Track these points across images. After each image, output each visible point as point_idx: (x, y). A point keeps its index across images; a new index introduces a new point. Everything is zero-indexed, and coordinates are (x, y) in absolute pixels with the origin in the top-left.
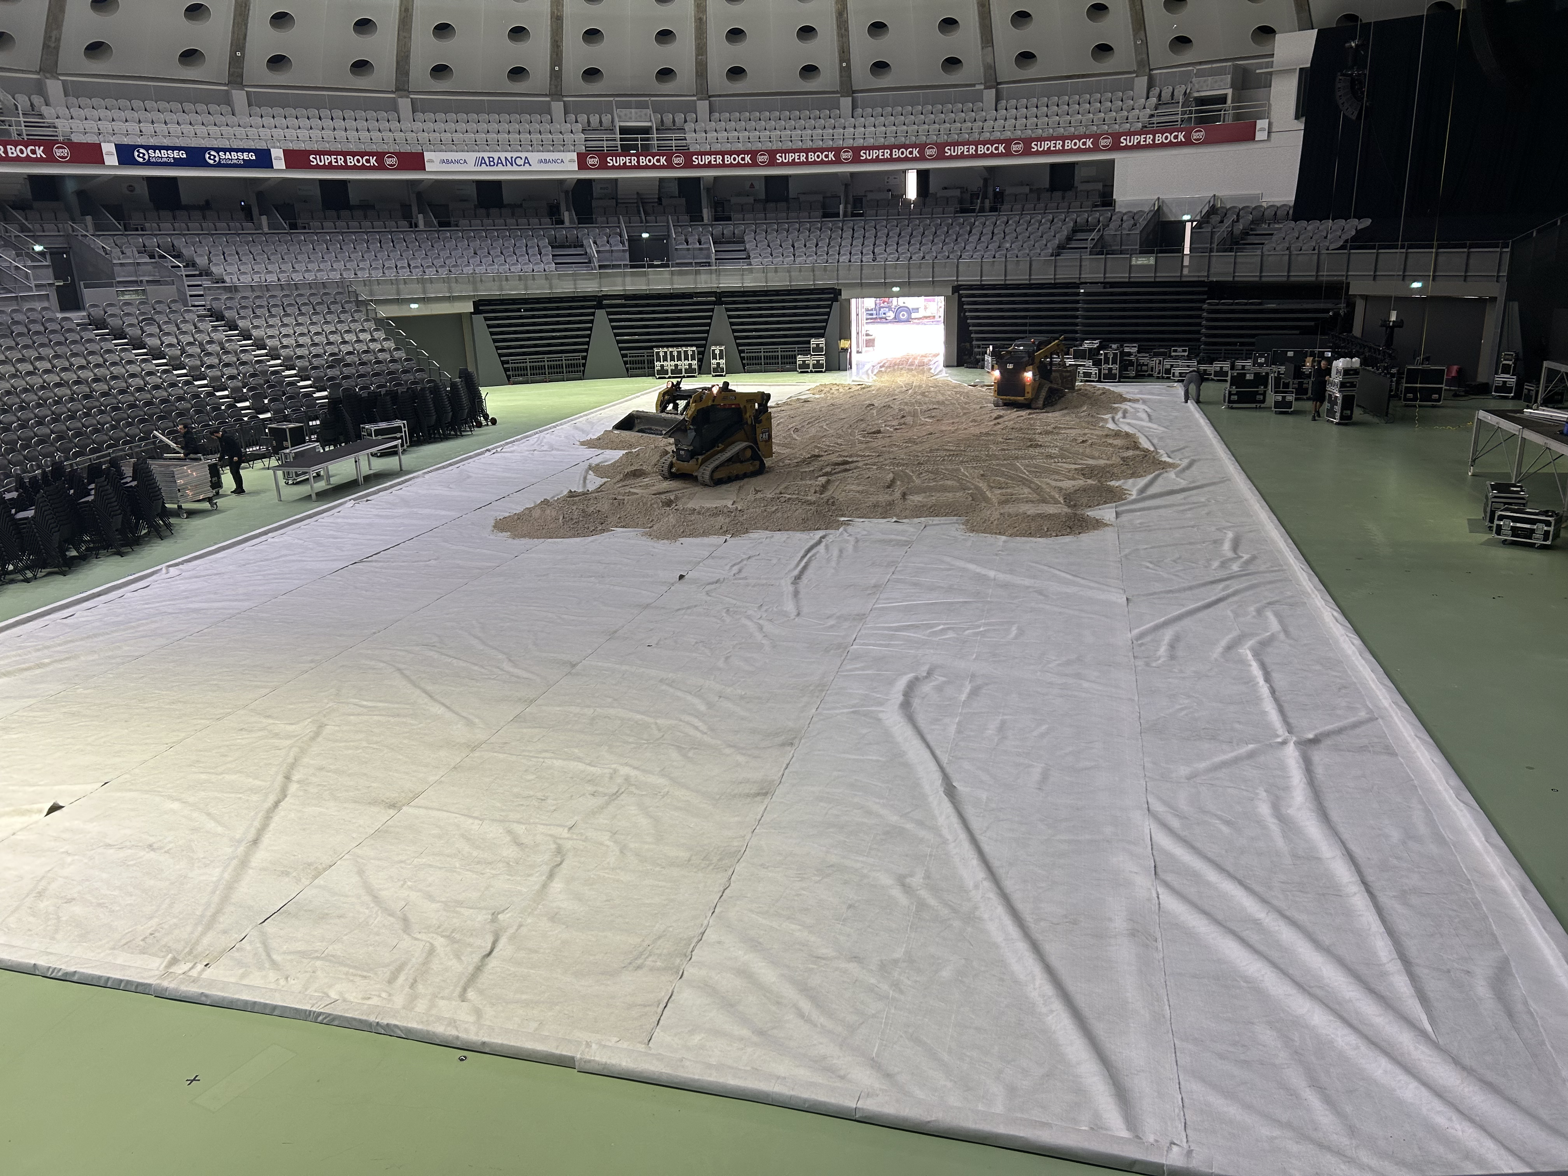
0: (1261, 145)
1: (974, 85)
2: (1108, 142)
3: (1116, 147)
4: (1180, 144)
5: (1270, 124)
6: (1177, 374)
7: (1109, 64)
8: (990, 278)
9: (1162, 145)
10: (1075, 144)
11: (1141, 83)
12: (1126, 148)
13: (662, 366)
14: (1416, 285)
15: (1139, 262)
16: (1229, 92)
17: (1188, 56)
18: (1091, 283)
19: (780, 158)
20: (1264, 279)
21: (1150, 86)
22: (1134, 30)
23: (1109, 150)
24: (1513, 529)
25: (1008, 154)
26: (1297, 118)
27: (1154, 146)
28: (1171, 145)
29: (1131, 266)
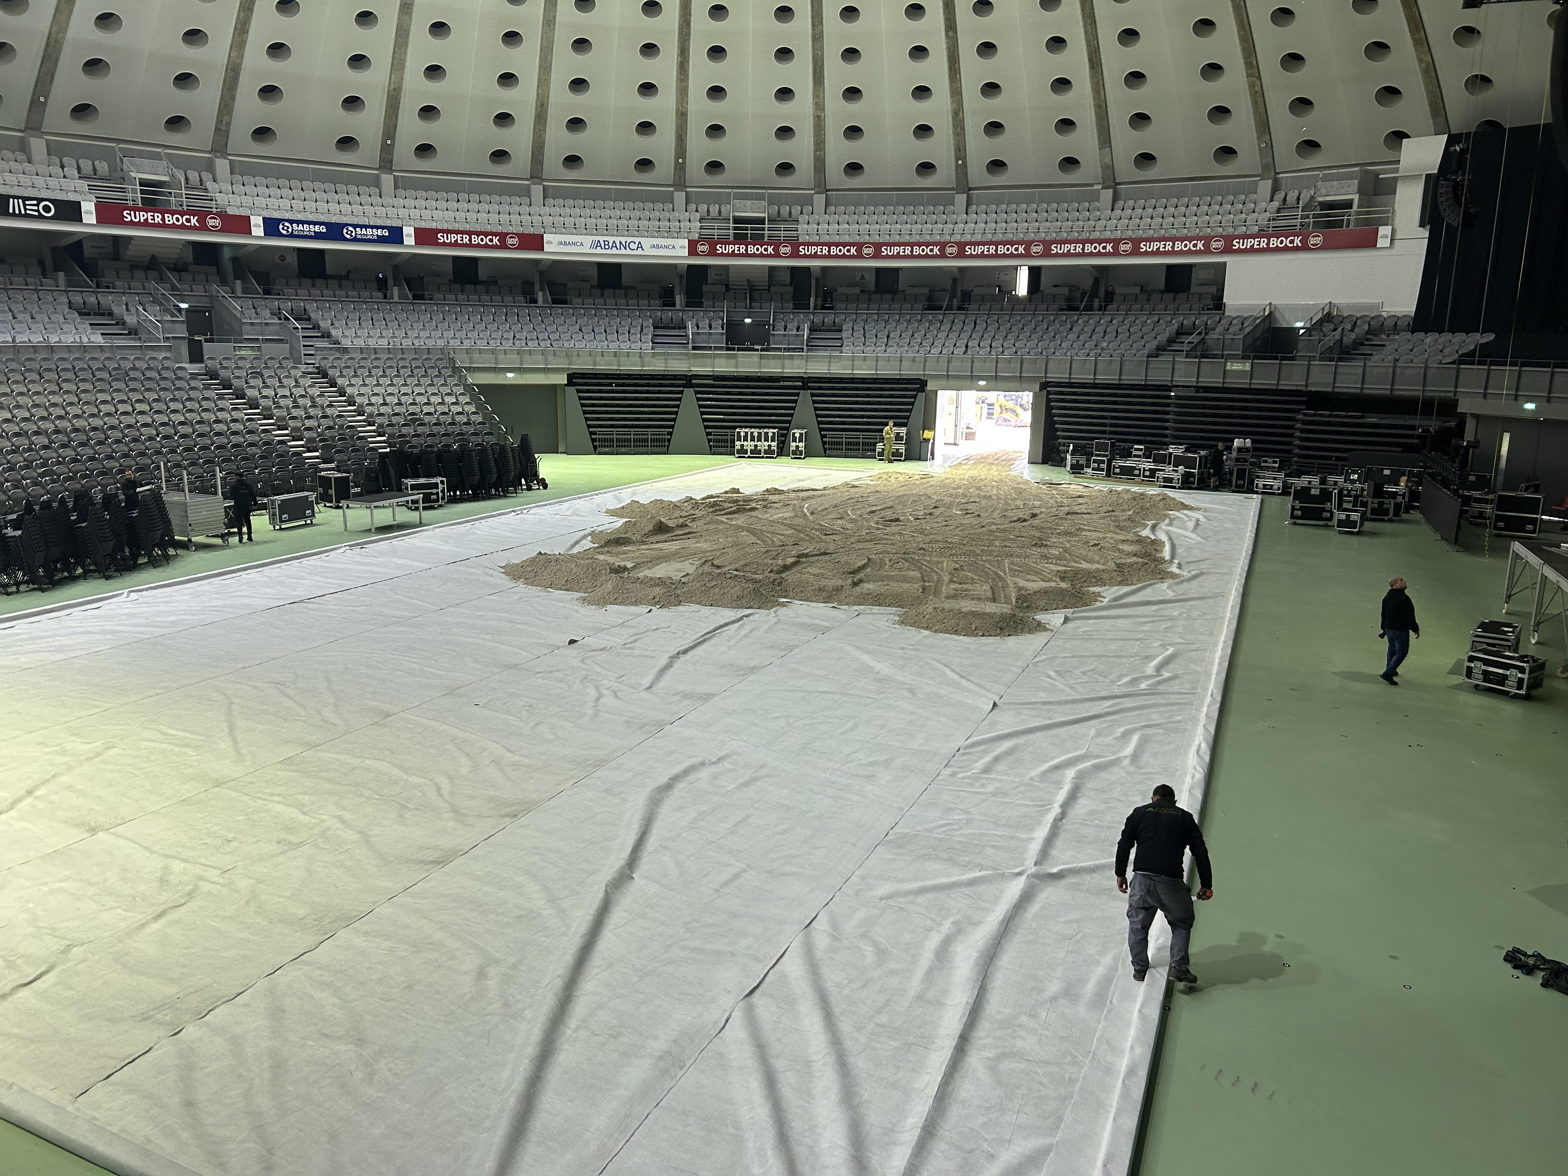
0: (1383, 252)
1: (1092, 185)
2: (1220, 244)
3: (1228, 250)
4: (1296, 249)
5: (1393, 232)
6: (1260, 486)
7: (1231, 168)
8: (1079, 377)
9: (1277, 250)
10: (1186, 246)
11: (1266, 186)
12: (1239, 251)
13: (742, 446)
14: (1530, 406)
15: (1234, 368)
16: (1356, 197)
17: (1316, 160)
18: (1183, 386)
19: (885, 251)
20: (1365, 391)
21: (1275, 189)
22: (1257, 133)
23: (1221, 252)
24: (1485, 673)
25: (1116, 253)
26: (1422, 225)
27: (1268, 250)
28: (1286, 249)
29: (1225, 371)
